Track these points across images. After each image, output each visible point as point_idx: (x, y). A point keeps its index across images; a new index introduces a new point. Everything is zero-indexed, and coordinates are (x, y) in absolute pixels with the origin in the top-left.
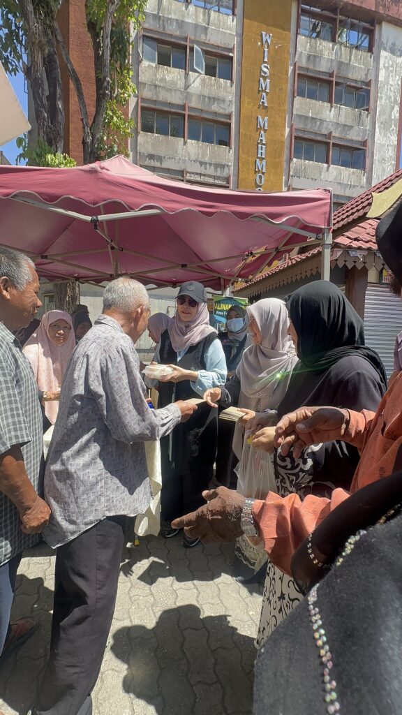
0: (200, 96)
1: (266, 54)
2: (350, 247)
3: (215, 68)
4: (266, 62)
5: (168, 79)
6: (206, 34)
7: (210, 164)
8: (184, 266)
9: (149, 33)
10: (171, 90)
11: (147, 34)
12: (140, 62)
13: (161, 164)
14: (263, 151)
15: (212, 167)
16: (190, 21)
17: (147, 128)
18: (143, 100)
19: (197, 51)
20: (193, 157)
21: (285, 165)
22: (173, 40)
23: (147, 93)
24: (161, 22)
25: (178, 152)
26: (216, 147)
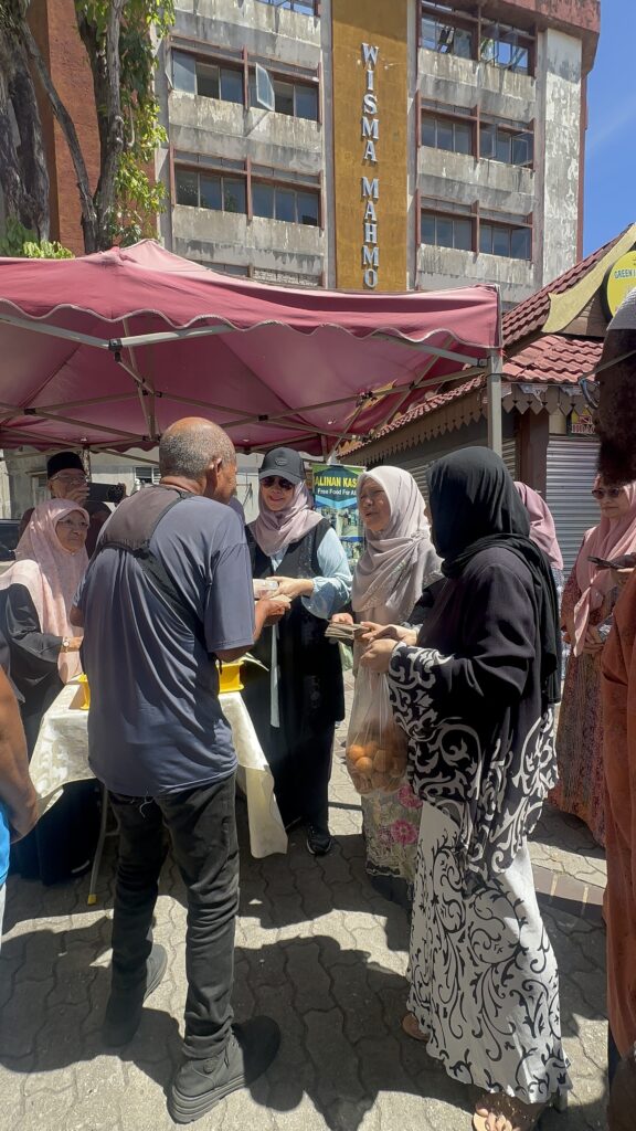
0: (268, 146)
1: (371, 78)
2: (522, 380)
3: (291, 100)
4: (370, 92)
5: (216, 118)
6: (274, 47)
7: (291, 255)
8: (263, 418)
9: (181, 43)
10: (221, 136)
11: (178, 46)
12: (170, 91)
13: (212, 256)
14: (374, 233)
15: (295, 260)
16: (247, 25)
17: (187, 199)
18: (178, 153)
19: (261, 73)
20: (263, 245)
21: (408, 254)
22: (221, 56)
23: (184, 142)
24: (200, 26)
25: (239, 237)
26: (300, 228)
